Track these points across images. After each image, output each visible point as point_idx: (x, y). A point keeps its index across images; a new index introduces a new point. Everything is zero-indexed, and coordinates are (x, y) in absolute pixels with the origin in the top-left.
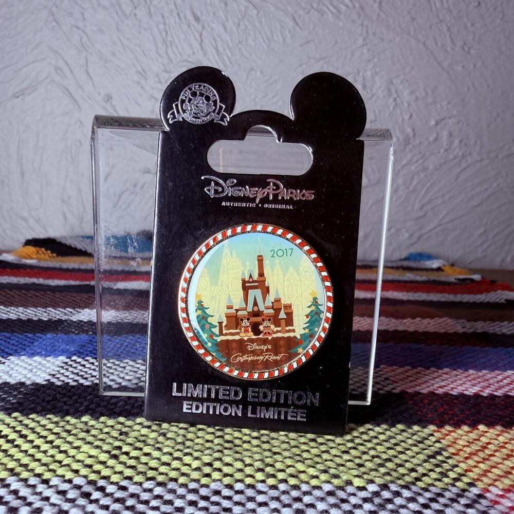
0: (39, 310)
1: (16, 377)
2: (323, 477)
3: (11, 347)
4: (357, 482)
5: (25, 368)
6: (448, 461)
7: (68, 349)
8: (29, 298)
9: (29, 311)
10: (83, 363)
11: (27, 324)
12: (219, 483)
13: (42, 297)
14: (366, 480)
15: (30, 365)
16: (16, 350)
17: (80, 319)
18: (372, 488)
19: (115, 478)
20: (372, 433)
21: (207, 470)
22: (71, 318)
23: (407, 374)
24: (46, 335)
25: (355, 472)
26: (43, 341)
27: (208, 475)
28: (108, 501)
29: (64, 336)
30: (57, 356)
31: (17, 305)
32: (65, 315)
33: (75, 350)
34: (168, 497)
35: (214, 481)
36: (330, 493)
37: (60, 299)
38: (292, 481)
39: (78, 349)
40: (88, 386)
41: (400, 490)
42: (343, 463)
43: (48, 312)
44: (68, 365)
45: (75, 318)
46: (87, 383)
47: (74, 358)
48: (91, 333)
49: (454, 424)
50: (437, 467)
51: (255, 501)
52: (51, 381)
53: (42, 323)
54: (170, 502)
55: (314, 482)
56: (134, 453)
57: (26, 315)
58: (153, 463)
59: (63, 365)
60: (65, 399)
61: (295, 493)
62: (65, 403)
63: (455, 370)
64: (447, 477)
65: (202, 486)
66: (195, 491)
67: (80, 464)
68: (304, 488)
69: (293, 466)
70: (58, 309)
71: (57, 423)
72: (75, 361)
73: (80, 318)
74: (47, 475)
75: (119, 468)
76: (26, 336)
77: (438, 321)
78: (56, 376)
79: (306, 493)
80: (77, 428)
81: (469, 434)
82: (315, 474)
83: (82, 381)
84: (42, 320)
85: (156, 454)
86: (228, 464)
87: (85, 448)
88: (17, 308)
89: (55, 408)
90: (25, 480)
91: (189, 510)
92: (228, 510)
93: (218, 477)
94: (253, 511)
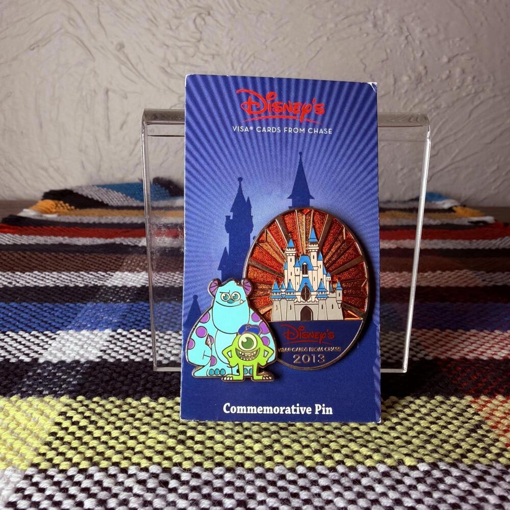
0: (73, 274)
1: (69, 354)
2: (376, 457)
3: (57, 320)
4: (409, 461)
5: (76, 344)
6: (489, 435)
7: (111, 321)
8: (60, 261)
9: (63, 276)
10: (129, 336)
11: (65, 291)
12: (281, 467)
13: (72, 259)
14: (417, 458)
15: (80, 340)
16: (63, 323)
17: (115, 284)
18: (423, 467)
19: (187, 465)
20: (413, 407)
21: (269, 453)
22: (106, 284)
23: (437, 337)
24: (86, 304)
25: (405, 451)
26: (86, 311)
27: (270, 459)
28: (186, 490)
29: (104, 306)
30: (102, 329)
31: (51, 269)
32: (99, 280)
33: (118, 322)
34: (239, 483)
35: (278, 464)
36: (386, 474)
37: (90, 261)
38: (349, 463)
39: (121, 320)
40: (139, 362)
41: (449, 469)
42: (392, 440)
43: (82, 276)
44: (115, 339)
45: (110, 283)
46: (138, 360)
47: (119, 331)
48: (128, 300)
49: (489, 393)
50: (479, 442)
51: (318, 485)
52: (104, 357)
53: (79, 290)
54: (241, 489)
55: (369, 463)
56: (198, 438)
57: (61, 281)
58: (218, 448)
59: (110, 339)
60: (122, 378)
61: (353, 475)
62: (122, 382)
63: (482, 331)
64: (490, 452)
65: (267, 470)
66: (261, 476)
67: (151, 450)
68: (361, 469)
69: (347, 446)
70: (91, 273)
71: (120, 406)
72: (120, 334)
73: (114, 282)
74: (124, 464)
75: (188, 454)
76: (67, 306)
77: (459, 274)
78: (107, 352)
79: (363, 475)
80: (140, 412)
81: (504, 405)
82: (369, 453)
83: (132, 357)
84: (78, 286)
85: (218, 437)
86: (287, 446)
87: (153, 433)
88: (51, 273)
89: (114, 389)
90: (105, 470)
91: (261, 497)
92: (296, 495)
93: (280, 461)
94: (319, 495)
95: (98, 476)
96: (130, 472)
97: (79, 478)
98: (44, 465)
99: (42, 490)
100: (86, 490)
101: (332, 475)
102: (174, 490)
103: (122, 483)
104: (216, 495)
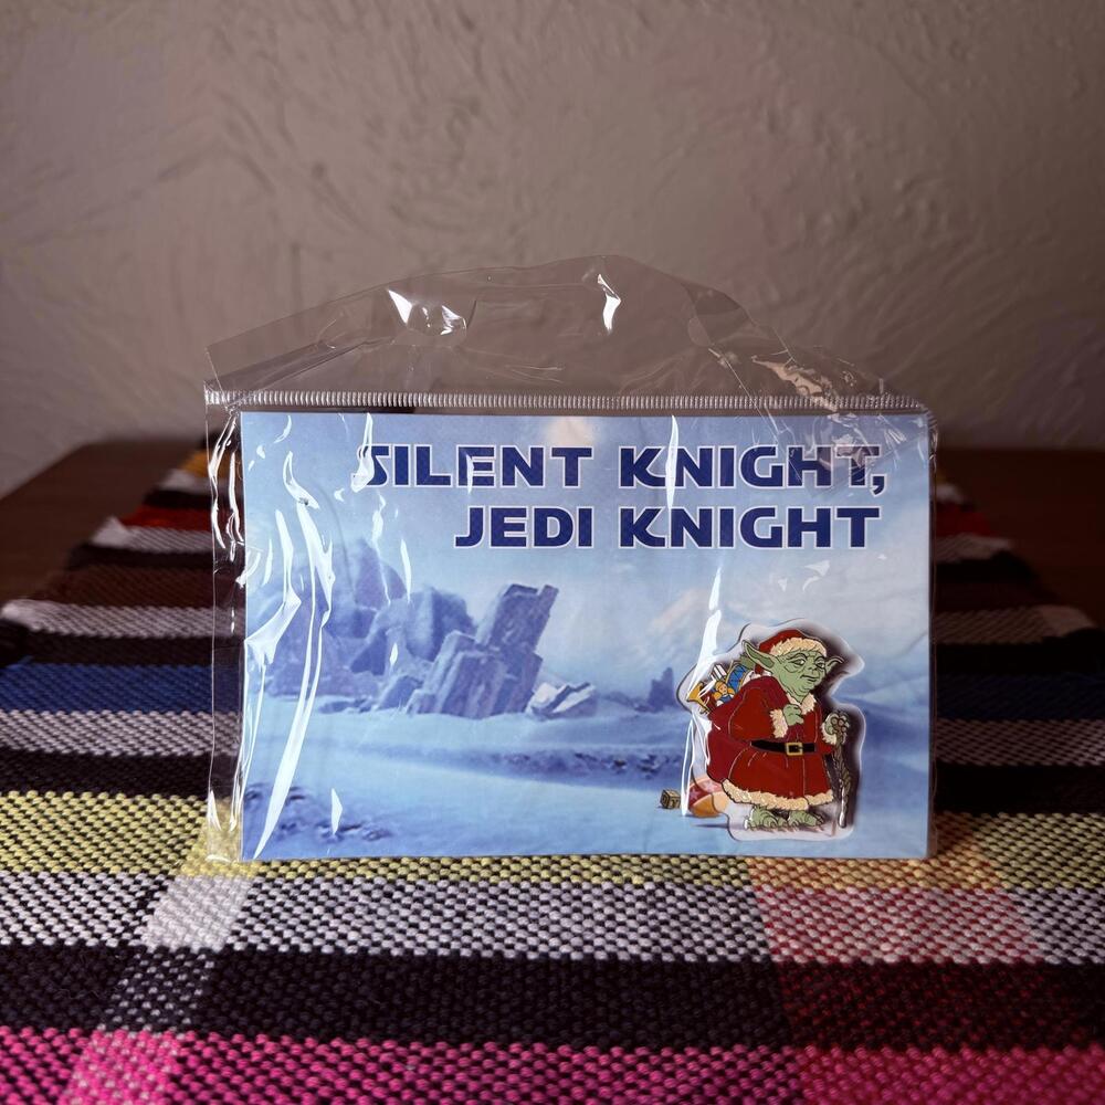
2: (605, 875)
4: (636, 880)
12: (506, 882)
14: (646, 877)
18: (649, 886)
19: (411, 877)
21: (495, 868)
25: (636, 869)
27: (497, 874)
28: (409, 900)
34: (461, 896)
35: (503, 879)
36: (609, 892)
38: (575, 880)
41: (674, 889)
51: (538, 900)
54: (463, 902)
55: (595, 880)
61: (575, 892)
64: (727, 874)
65: (491, 885)
66: (484, 890)
67: (376, 862)
68: (585, 886)
69: (578, 863)
74: (349, 875)
75: (413, 867)
79: (585, 892)
82: (598, 871)
90: (331, 881)
91: (480, 909)
92: (514, 909)
93: (506, 876)
94: (536, 909)
95: (324, 886)
96: (355, 883)
97: (306, 887)
98: (270, 875)
99: (273, 898)
100: (313, 899)
101: (556, 892)
102: (398, 901)
103: (348, 894)
104: (438, 907)
